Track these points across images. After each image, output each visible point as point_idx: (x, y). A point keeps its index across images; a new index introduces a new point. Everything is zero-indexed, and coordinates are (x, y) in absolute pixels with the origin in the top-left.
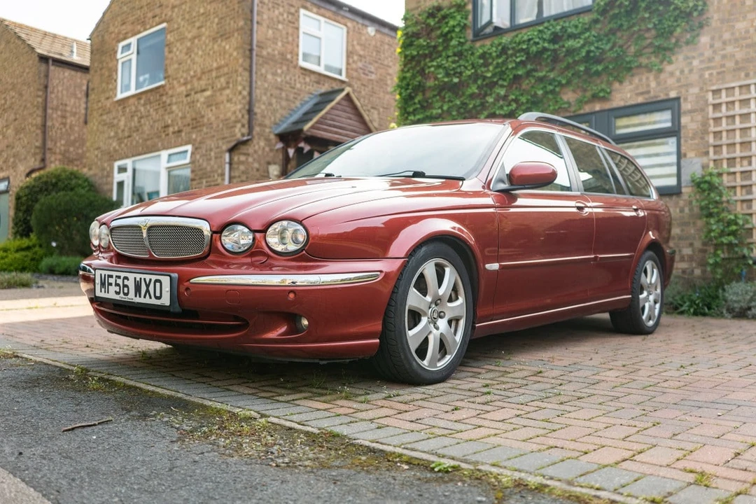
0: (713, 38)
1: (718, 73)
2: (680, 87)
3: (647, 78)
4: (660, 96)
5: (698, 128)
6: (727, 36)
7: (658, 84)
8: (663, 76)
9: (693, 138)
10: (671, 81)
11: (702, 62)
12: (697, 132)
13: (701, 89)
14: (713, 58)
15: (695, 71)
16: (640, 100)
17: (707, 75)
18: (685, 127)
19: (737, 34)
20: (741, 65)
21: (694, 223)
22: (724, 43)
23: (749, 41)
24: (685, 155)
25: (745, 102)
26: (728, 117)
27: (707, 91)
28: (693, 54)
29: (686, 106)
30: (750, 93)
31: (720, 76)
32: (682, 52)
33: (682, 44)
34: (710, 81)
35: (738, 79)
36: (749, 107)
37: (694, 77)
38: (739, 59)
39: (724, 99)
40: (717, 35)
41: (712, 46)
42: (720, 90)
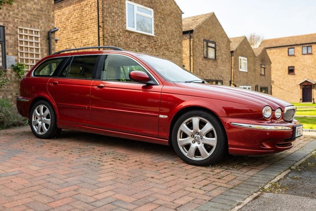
0: (18, 5)
1: (21, 21)
2: (5, 22)
5: (13, 42)
6: (23, 7)
9: (11, 47)
11: (13, 14)
12: (13, 44)
13: (14, 26)
14: (18, 14)
15: (11, 17)
17: (16, 20)
19: (27, 8)
20: (29, 21)
21: (12, 85)
22: (22, 9)
23: (31, 13)
24: (8, 54)
25: (31, 37)
26: (25, 41)
27: (17, 28)
28: (11, 9)
29: (7, 32)
30: (33, 34)
31: (21, 23)
32: (5, 5)
33: (5, 2)
34: (17, 23)
35: (28, 27)
36: (33, 40)
37: (10, 19)
38: (28, 19)
39: (23, 33)
40: (20, 5)
41: (18, 9)
42: (22, 29)
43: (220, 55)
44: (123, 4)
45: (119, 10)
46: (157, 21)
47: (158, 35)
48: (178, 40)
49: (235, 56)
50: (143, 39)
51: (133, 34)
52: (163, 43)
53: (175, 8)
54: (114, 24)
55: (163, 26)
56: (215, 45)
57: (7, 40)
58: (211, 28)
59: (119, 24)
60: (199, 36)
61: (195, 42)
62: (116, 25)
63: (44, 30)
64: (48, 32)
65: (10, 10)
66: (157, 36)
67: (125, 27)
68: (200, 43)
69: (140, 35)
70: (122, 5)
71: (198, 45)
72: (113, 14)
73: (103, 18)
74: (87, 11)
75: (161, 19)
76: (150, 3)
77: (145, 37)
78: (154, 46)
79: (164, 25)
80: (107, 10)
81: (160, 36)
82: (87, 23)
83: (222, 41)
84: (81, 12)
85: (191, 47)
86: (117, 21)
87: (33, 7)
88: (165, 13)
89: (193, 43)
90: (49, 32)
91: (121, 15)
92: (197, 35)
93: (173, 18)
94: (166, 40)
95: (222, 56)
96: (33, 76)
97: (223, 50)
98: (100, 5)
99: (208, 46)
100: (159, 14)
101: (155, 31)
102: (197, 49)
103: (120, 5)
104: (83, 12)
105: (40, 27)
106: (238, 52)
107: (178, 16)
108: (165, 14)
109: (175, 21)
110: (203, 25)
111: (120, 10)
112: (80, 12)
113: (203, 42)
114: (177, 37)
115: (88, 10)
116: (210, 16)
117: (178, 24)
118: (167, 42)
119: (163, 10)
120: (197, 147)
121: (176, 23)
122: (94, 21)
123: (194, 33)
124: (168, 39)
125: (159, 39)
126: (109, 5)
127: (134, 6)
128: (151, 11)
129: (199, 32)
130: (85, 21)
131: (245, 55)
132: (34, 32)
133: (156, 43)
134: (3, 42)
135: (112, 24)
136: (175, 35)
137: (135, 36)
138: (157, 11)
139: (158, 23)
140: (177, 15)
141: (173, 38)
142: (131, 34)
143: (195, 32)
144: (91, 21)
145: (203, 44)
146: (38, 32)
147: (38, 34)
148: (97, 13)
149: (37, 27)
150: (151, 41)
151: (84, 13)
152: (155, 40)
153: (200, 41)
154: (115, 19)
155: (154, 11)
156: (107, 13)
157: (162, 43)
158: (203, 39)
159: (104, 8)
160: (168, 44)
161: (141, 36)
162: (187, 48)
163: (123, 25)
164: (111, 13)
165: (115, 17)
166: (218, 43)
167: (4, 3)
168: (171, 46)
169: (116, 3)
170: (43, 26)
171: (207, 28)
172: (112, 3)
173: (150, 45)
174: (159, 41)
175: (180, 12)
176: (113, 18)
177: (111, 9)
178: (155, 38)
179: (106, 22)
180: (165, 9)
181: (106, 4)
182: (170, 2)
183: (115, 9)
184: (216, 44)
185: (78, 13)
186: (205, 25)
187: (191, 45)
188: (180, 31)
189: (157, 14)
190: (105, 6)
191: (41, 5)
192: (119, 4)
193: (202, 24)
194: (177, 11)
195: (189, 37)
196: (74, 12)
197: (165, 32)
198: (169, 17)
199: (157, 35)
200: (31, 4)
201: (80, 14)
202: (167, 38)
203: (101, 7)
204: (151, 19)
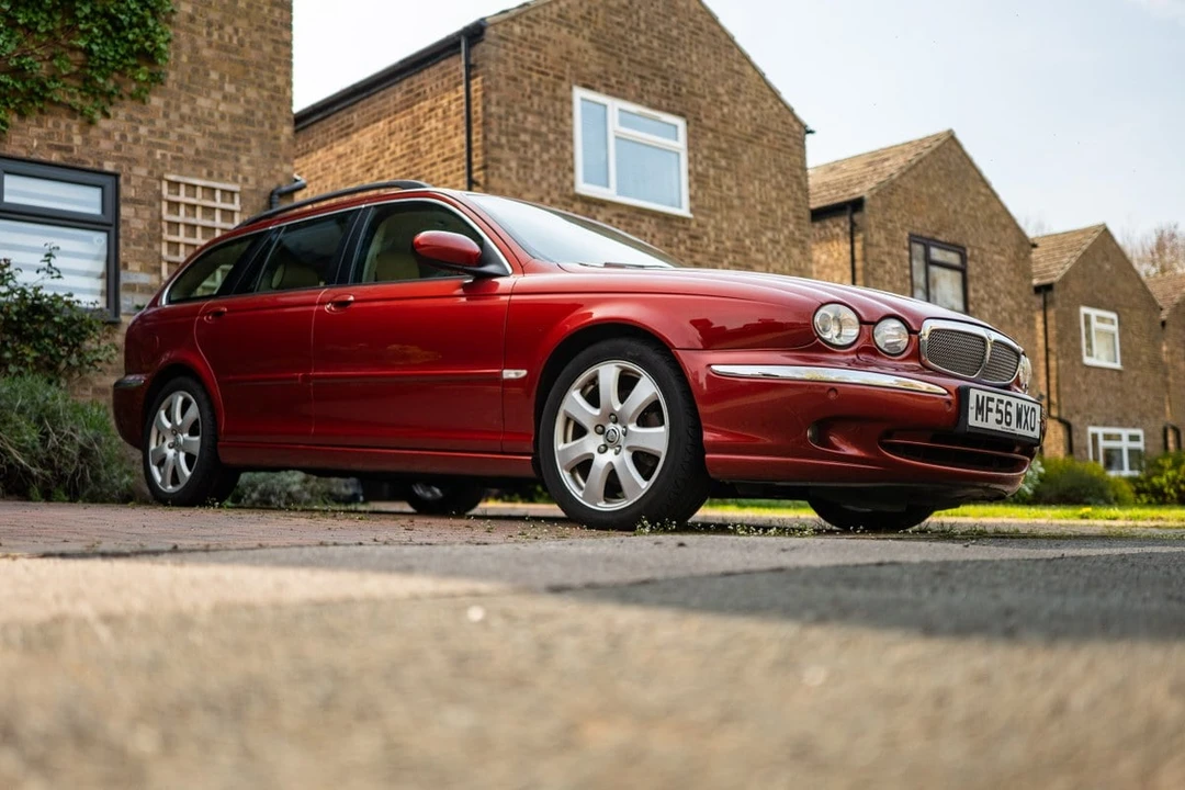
0: (167, 105)
1: (174, 158)
2: (122, 158)
3: (68, 127)
4: (89, 163)
5: (145, 228)
6: (186, 109)
7: (86, 142)
8: (93, 132)
9: (137, 243)
10: (105, 145)
11: (151, 132)
12: (144, 234)
13: (150, 173)
14: (168, 133)
15: (142, 142)
16: (55, 157)
17: (158, 153)
18: (126, 222)
19: (199, 113)
20: (202, 157)
22: (182, 117)
23: (212, 128)
24: (126, 266)
25: (208, 211)
26: (187, 225)
27: (161, 179)
28: (141, 117)
29: (128, 191)
30: (214, 200)
31: (176, 163)
32: (124, 106)
33: (125, 95)
34: (163, 165)
35: (200, 177)
36: (214, 219)
37: (139, 151)
38: (201, 149)
39: (182, 197)
40: (173, 103)
41: (166, 115)
42: (177, 184)
43: (986, 297)
44: (562, 100)
45: (548, 124)
46: (701, 163)
47: (706, 212)
48: (792, 233)
49: (1059, 304)
50: (644, 226)
51: (602, 209)
52: (728, 244)
53: (777, 115)
54: (529, 172)
55: (728, 181)
56: (964, 258)
57: (124, 221)
58: (942, 190)
59: (545, 172)
60: (890, 221)
61: (871, 245)
62: (537, 176)
63: (254, 188)
64: (269, 192)
65: (141, 122)
66: (701, 219)
67: (573, 184)
68: (894, 251)
69: (632, 214)
70: (558, 105)
71: (884, 258)
72: (524, 137)
73: (486, 152)
74: (434, 134)
75: (717, 154)
76: (671, 95)
77: (653, 221)
78: (688, 253)
79: (732, 178)
80: (500, 125)
81: (714, 218)
82: (431, 173)
83: (992, 243)
84: (414, 138)
85: (859, 265)
86: (537, 163)
87: (221, 109)
88: (736, 134)
89: (864, 249)
90: (272, 193)
91: (557, 139)
92: (879, 216)
93: (767, 151)
94: (738, 233)
95: (996, 303)
96: (164, 302)
97: (998, 279)
98: (477, 108)
99: (929, 262)
100: (710, 135)
101: (692, 198)
102: (880, 272)
103: (553, 105)
104: (418, 136)
105: (240, 177)
106: (1076, 286)
107: (791, 141)
108: (735, 137)
109: (775, 160)
110: (905, 179)
111: (552, 123)
112: (410, 137)
113: (907, 244)
114: (785, 220)
115: (436, 129)
116: (935, 145)
117: (789, 173)
118: (743, 241)
119: (723, 122)
120: (611, 464)
121: (780, 167)
122: (454, 164)
123: (867, 210)
124: (747, 229)
125: (709, 228)
126: (508, 105)
127: (605, 106)
128: (676, 127)
129: (888, 206)
130: (426, 168)
131: (1105, 299)
132: (218, 194)
133: (698, 242)
134: (110, 225)
135: (518, 173)
136: (779, 213)
137: (609, 217)
138: (702, 127)
139: (707, 170)
140: (784, 140)
141: (770, 225)
142: (594, 208)
143: (872, 207)
144: (445, 168)
145: (907, 253)
146: (232, 193)
147: (233, 202)
148: (463, 137)
149: (230, 178)
150: (676, 235)
151: (422, 140)
152: (692, 233)
153: (894, 241)
154: (530, 154)
155: (688, 123)
156: (501, 132)
157: (722, 242)
158: (906, 235)
159: (491, 115)
160: (750, 249)
161: (634, 219)
162: (840, 268)
163: (565, 176)
164: (516, 135)
165: (532, 147)
166: (973, 248)
167: (121, 97)
168: (760, 257)
169: (536, 99)
170: (252, 174)
171: (924, 190)
172: (520, 98)
173: (674, 250)
174: (712, 234)
175: (796, 127)
176: (525, 152)
177: (516, 121)
178: (694, 225)
179: (495, 164)
180: (736, 119)
181: (498, 104)
182: (754, 92)
183: (530, 118)
184: (969, 253)
185: (402, 143)
186: (916, 178)
187: (858, 255)
188: (796, 200)
189: (699, 135)
190: (493, 109)
191: (248, 102)
192: (547, 102)
193: (904, 174)
194: (784, 123)
195: (848, 228)
196: (391, 141)
197: (736, 202)
198: (750, 145)
199: (703, 214)
200: (213, 99)
201: (410, 146)
202: (742, 224)
203: (480, 115)
204: (678, 154)
